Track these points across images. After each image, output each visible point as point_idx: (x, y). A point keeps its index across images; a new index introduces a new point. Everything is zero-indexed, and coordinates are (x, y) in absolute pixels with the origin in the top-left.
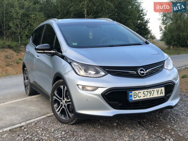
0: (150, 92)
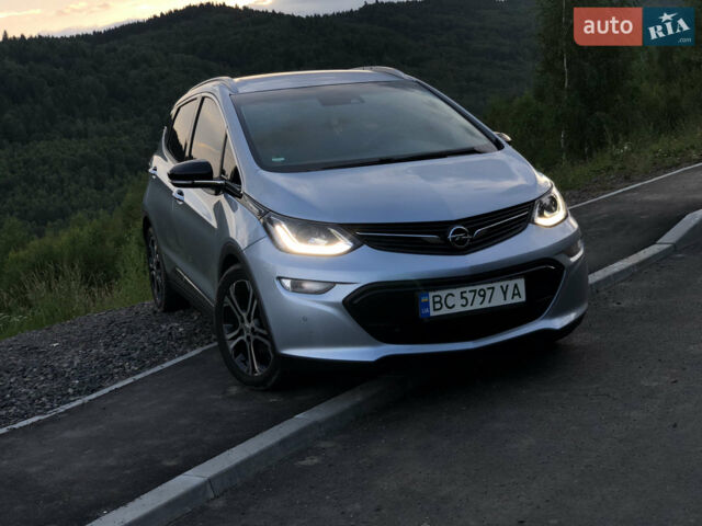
0: (482, 293)
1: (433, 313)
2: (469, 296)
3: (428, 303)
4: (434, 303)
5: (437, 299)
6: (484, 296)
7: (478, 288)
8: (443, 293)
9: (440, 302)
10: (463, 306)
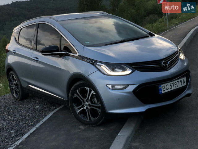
1: (163, 92)
2: (172, 85)
3: (161, 89)
4: (163, 88)
5: (164, 87)
6: (176, 84)
7: (174, 82)
8: (165, 85)
9: (164, 88)
10: (171, 88)
